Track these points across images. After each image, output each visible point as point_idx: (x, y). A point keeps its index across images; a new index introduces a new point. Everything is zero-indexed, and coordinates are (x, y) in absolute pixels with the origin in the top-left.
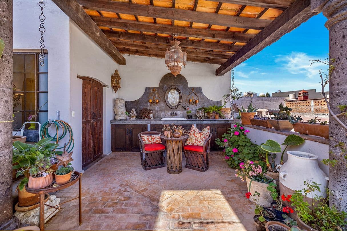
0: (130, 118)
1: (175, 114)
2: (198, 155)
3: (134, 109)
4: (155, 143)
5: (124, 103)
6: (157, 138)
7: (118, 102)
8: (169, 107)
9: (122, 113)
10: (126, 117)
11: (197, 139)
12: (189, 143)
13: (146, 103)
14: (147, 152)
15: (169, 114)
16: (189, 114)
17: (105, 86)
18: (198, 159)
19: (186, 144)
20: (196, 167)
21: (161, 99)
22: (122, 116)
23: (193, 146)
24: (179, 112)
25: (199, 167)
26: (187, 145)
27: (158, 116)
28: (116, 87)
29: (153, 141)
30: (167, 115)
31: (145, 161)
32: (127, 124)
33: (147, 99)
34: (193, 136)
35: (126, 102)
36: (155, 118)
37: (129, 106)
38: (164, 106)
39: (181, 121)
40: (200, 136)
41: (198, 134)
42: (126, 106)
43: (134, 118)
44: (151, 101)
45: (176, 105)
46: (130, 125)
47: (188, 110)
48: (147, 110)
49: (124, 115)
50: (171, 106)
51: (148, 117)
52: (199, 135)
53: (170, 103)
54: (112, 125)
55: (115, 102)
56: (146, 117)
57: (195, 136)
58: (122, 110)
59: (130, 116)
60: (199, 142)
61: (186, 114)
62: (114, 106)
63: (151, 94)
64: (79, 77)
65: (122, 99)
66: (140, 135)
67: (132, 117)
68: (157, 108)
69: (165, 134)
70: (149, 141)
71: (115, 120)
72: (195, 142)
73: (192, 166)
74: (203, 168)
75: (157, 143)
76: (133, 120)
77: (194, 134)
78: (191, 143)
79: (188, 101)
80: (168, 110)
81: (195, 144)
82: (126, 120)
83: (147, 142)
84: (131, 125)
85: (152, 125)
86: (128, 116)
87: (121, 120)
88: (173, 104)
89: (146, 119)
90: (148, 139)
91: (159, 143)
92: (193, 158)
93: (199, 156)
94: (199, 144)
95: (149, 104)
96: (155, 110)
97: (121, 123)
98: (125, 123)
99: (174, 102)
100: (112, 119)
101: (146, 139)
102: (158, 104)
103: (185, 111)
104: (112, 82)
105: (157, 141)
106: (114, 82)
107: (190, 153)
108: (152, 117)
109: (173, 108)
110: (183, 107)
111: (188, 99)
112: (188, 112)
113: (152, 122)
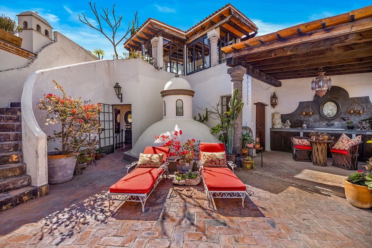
0: (285, 127)
1: (332, 124)
2: (343, 156)
3: (288, 121)
4: (304, 145)
5: (280, 115)
6: (306, 142)
7: (276, 116)
8: (323, 118)
9: (279, 124)
10: (282, 126)
11: (344, 144)
12: (336, 147)
13: (300, 115)
14: (297, 149)
15: (324, 124)
16: (350, 125)
17: (266, 105)
18: (343, 160)
19: (333, 148)
20: (341, 166)
21: (315, 111)
22: (279, 125)
23: (339, 150)
24: (336, 122)
25: (344, 166)
26: (335, 149)
27: (312, 126)
28: (274, 105)
29: (303, 143)
30: (323, 125)
31: (296, 155)
32: (283, 132)
33: (301, 112)
34: (341, 142)
35: (282, 115)
36: (309, 128)
37: (284, 118)
38: (319, 117)
39: (336, 131)
40: (348, 143)
41: (345, 140)
42: (282, 118)
43: (289, 127)
44: (304, 113)
45: (333, 116)
46: (284, 132)
47: (349, 121)
48: (300, 121)
49: (280, 125)
50: (328, 117)
51: (301, 126)
52: (347, 141)
53: (326, 114)
54: (271, 132)
55: (273, 115)
56: (299, 126)
57: (342, 142)
58: (278, 121)
59: (285, 126)
60: (346, 147)
61: (346, 125)
62: (272, 118)
63: (304, 108)
64: (254, 104)
65: (279, 113)
66: (292, 139)
67: (287, 126)
68: (311, 119)
69: (312, 138)
70: (299, 143)
71: (273, 128)
72: (342, 147)
73: (338, 165)
74: (348, 167)
75: (306, 144)
76: (287, 128)
77: (341, 141)
78: (337, 147)
79: (349, 112)
80: (323, 121)
81: (342, 149)
82: (282, 128)
83: (297, 143)
84: (286, 132)
85: (304, 133)
86: (284, 126)
87: (278, 128)
88: (329, 114)
89: (299, 128)
90: (298, 141)
91: (308, 145)
92: (339, 159)
93: (345, 158)
94: (345, 148)
95: (302, 116)
96: (309, 121)
97: (278, 130)
98: (281, 131)
99: (331, 114)
100: (271, 127)
101: (296, 141)
102: (312, 116)
103: (344, 122)
104: (271, 102)
105: (306, 143)
106: (273, 102)
107: (337, 155)
108: (305, 127)
109: (329, 119)
110: (341, 118)
111: (349, 110)
112: (348, 123)
113: (305, 131)
